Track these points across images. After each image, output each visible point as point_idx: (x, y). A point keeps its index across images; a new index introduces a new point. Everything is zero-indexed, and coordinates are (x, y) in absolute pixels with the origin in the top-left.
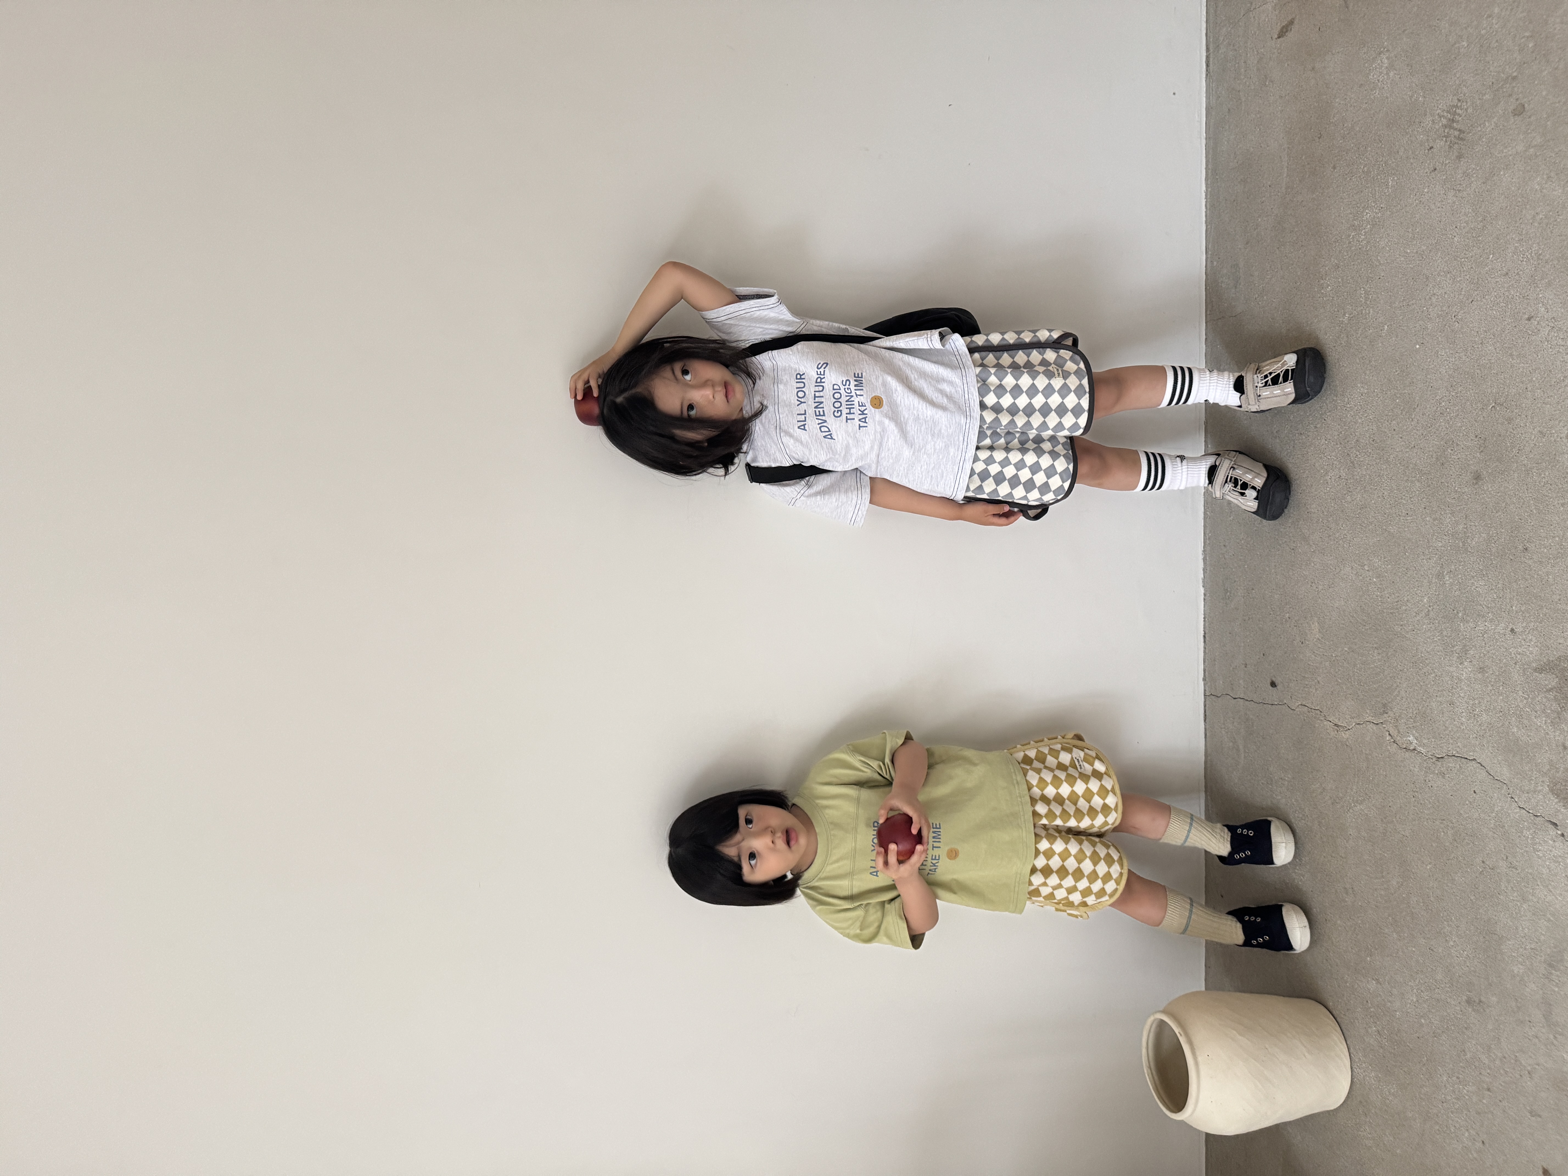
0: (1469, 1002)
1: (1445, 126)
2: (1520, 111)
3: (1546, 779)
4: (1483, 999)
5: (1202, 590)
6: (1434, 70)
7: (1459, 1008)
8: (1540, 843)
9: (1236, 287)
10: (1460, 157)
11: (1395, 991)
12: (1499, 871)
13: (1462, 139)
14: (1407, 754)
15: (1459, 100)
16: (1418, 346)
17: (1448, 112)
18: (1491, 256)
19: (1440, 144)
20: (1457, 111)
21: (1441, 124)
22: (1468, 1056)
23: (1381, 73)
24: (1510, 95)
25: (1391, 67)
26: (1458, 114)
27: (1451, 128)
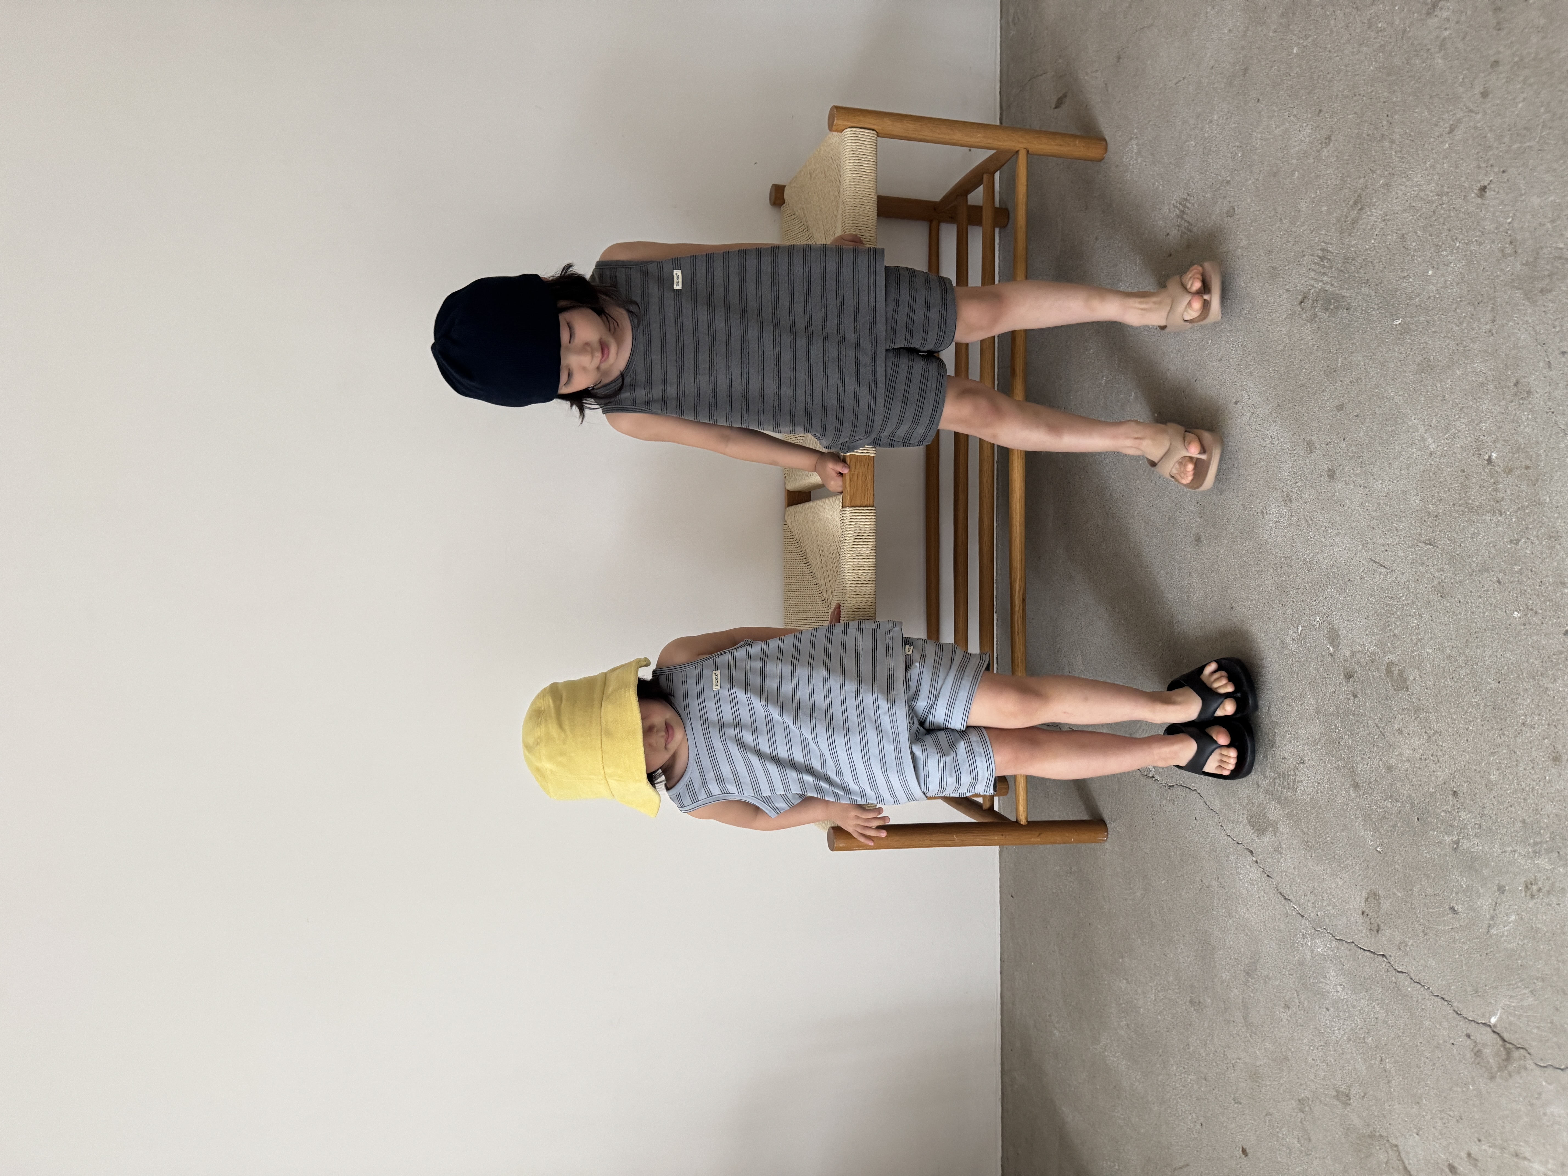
0: (1192, 1002)
1: (1178, 216)
2: (1231, 213)
3: (1245, 812)
4: (1201, 1000)
6: (1170, 163)
7: (1184, 1008)
8: (1241, 867)
10: (1188, 247)
11: (1140, 991)
12: (1213, 889)
13: (1190, 231)
14: (1148, 781)
15: (1188, 195)
17: (1180, 204)
19: (1173, 232)
20: (1187, 204)
21: (1175, 214)
22: (1192, 1048)
23: (1131, 158)
24: (1225, 197)
25: (1139, 153)
26: (1188, 208)
27: (1182, 218)
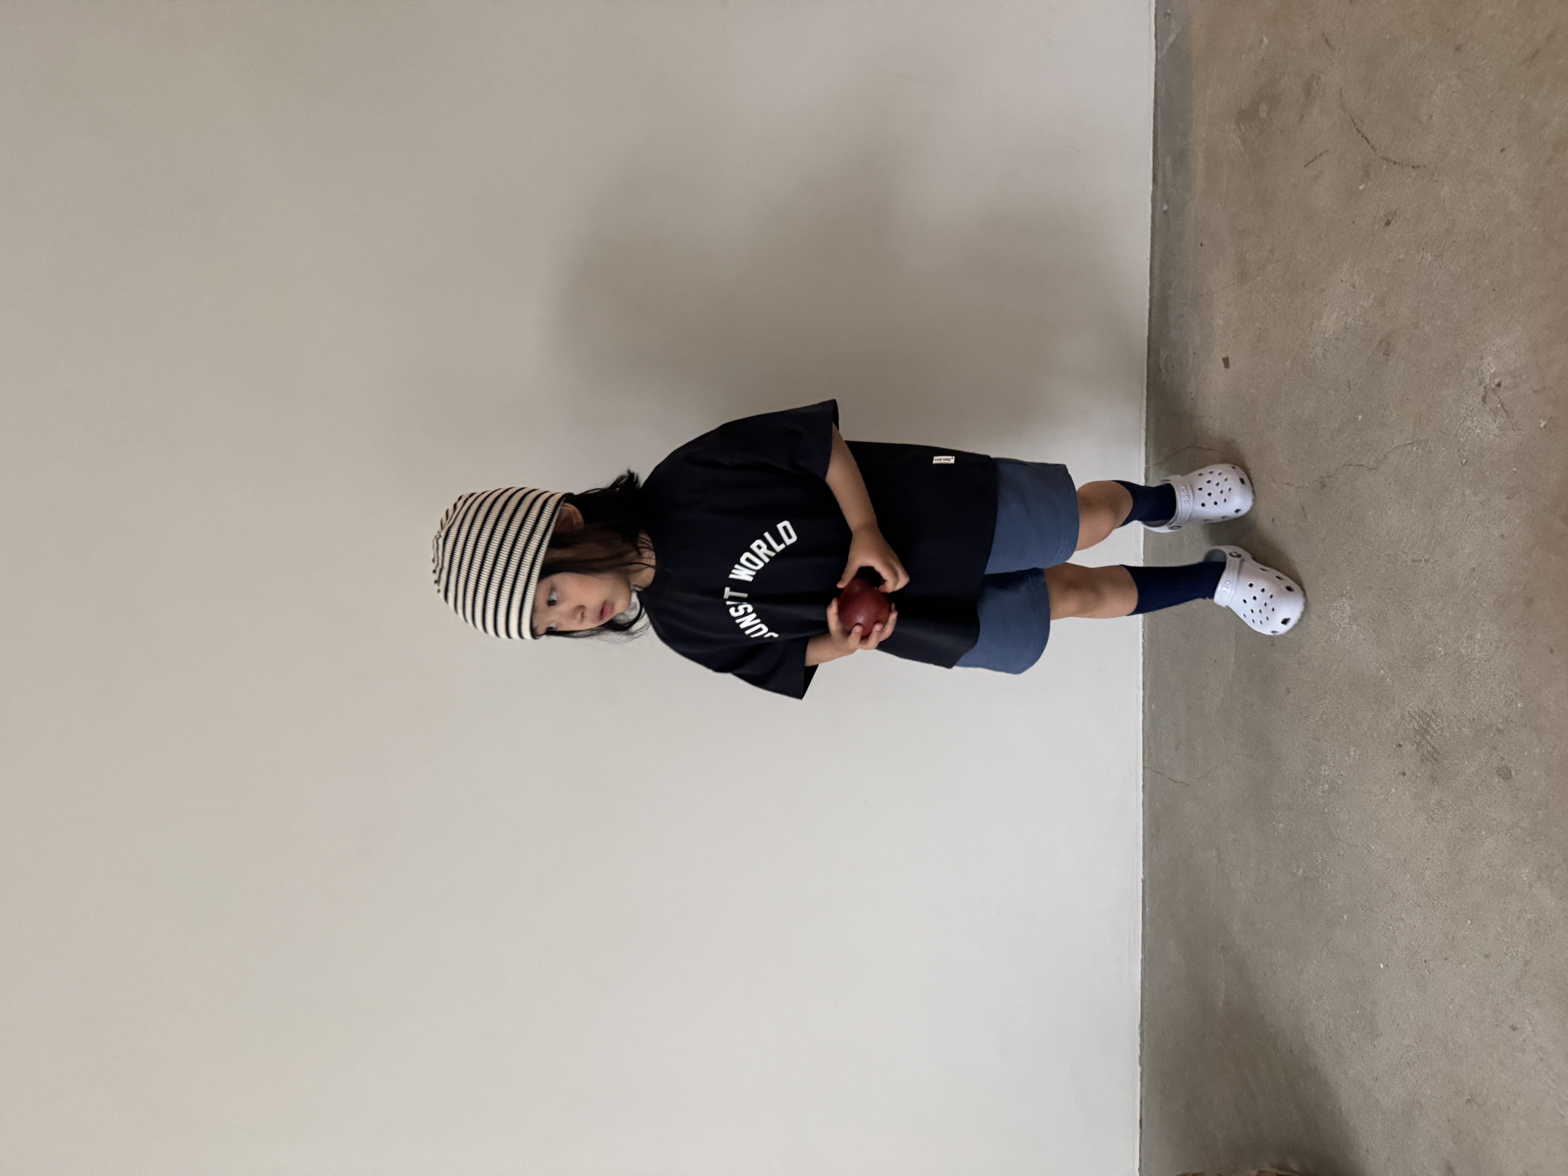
1: (1417, 731)
2: (1505, 774)
5: (1139, 1069)
6: (1404, 657)
9: (1176, 749)
10: (1433, 779)
13: (1436, 760)
15: (1434, 713)
16: (1382, 966)
17: (1419, 716)
18: (1470, 922)
19: (1408, 747)
20: (1431, 722)
21: (1412, 726)
23: (1343, 619)
24: (1495, 748)
25: (1354, 618)
26: (1433, 729)
27: (1424, 738)
